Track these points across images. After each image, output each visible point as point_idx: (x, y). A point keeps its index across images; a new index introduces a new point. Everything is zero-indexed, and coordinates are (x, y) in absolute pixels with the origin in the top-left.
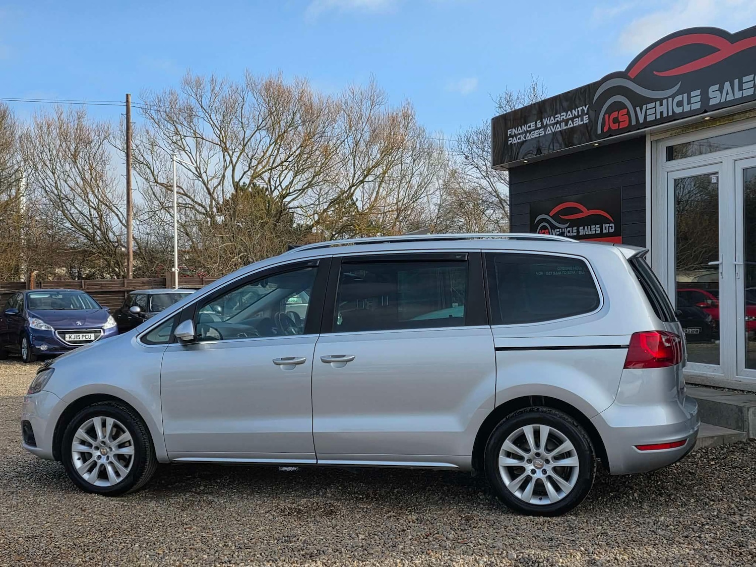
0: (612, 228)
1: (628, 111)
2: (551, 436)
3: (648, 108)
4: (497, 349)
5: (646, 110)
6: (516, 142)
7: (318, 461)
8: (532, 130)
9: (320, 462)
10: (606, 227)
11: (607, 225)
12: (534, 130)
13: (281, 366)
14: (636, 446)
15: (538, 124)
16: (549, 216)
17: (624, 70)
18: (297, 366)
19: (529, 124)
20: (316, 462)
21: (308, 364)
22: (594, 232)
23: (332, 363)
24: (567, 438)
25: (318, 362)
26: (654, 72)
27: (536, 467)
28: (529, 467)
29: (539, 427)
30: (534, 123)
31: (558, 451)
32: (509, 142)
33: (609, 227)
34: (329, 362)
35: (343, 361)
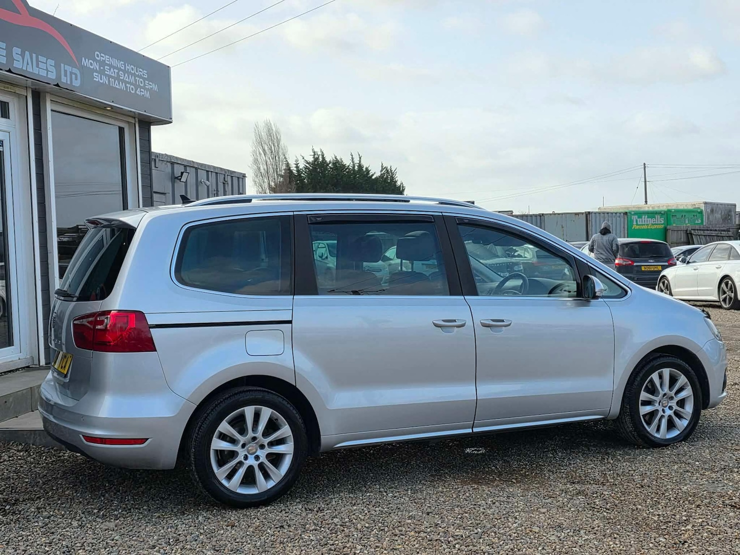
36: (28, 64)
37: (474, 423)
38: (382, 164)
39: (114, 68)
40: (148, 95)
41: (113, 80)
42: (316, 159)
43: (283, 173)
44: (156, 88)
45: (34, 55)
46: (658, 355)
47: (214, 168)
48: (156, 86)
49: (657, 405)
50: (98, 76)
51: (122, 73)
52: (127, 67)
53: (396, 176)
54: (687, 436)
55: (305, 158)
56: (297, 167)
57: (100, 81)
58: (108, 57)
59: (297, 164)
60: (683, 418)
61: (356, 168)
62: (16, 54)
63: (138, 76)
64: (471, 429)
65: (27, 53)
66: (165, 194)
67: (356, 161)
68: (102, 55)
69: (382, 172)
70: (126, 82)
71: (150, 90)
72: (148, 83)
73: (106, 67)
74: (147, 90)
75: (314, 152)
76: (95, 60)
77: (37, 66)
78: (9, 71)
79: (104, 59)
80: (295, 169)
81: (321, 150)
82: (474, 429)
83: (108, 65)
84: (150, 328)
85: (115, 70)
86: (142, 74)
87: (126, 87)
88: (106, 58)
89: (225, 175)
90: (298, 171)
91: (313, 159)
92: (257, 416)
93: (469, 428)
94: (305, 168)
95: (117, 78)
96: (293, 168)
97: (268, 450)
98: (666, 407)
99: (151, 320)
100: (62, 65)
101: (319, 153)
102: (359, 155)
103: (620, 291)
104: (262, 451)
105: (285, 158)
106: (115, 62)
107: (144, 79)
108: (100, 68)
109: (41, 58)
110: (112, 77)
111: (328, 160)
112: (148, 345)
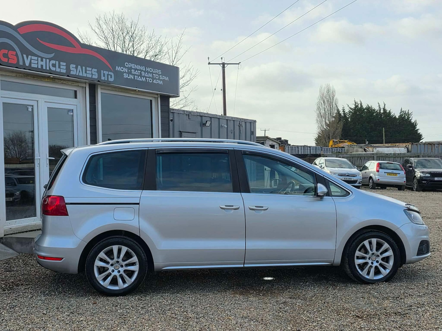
1: (17, 54)
5: (31, 59)
36: (80, 72)
37: (244, 262)
38: (401, 109)
39: (138, 70)
40: (161, 83)
41: (137, 76)
42: (356, 106)
43: (334, 115)
44: (167, 79)
45: (84, 68)
46: (370, 230)
47: (232, 118)
48: (168, 78)
49: (368, 259)
50: (127, 75)
51: (143, 72)
52: (147, 69)
53: (411, 116)
54: (388, 279)
55: (349, 106)
56: (344, 111)
57: (128, 77)
58: (134, 65)
59: (344, 110)
60: (387, 268)
61: (382, 111)
62: (73, 67)
63: (155, 73)
64: (243, 265)
65: (79, 67)
66: (196, 133)
67: (382, 107)
68: (129, 64)
69: (401, 114)
70: (146, 77)
71: (163, 80)
72: (162, 77)
73: (132, 70)
74: (161, 80)
75: (356, 102)
76: (125, 67)
77: (86, 72)
78: (68, 76)
79: (131, 66)
80: (343, 113)
81: (360, 101)
82: (245, 265)
83: (133, 69)
84: (66, 204)
85: (138, 71)
86: (157, 72)
87: (146, 80)
88: (133, 66)
89: (240, 121)
90: (344, 114)
91: (354, 107)
92: (120, 251)
93: (242, 264)
94: (349, 112)
95: (141, 75)
96: (341, 112)
97: (125, 268)
98: (374, 261)
99: (67, 201)
100: (102, 71)
101: (359, 103)
102: (384, 103)
103: (345, 193)
104: (122, 268)
105: (337, 106)
106: (138, 67)
107: (159, 75)
108: (128, 71)
109: (88, 68)
110: (136, 75)
111: (364, 107)
112: (65, 213)
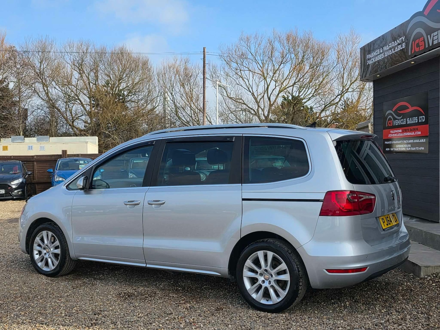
0: (424, 119)
1: (424, 38)
2: (274, 258)
3: (434, 35)
4: (243, 200)
5: (433, 36)
6: (371, 63)
7: (147, 265)
8: (378, 55)
9: (148, 266)
10: (420, 118)
11: (421, 117)
12: (379, 54)
13: (128, 206)
14: (326, 270)
15: (381, 50)
16: (393, 111)
17: (422, 10)
18: (136, 206)
19: (377, 51)
20: (145, 266)
21: (141, 204)
22: (414, 122)
23: (153, 205)
24: (283, 261)
25: (146, 204)
26: (437, 10)
27: (265, 279)
28: (261, 279)
29: (267, 252)
30: (379, 50)
31: (278, 269)
32: (368, 63)
33: (422, 118)
34: (152, 204)
35: (159, 204)
